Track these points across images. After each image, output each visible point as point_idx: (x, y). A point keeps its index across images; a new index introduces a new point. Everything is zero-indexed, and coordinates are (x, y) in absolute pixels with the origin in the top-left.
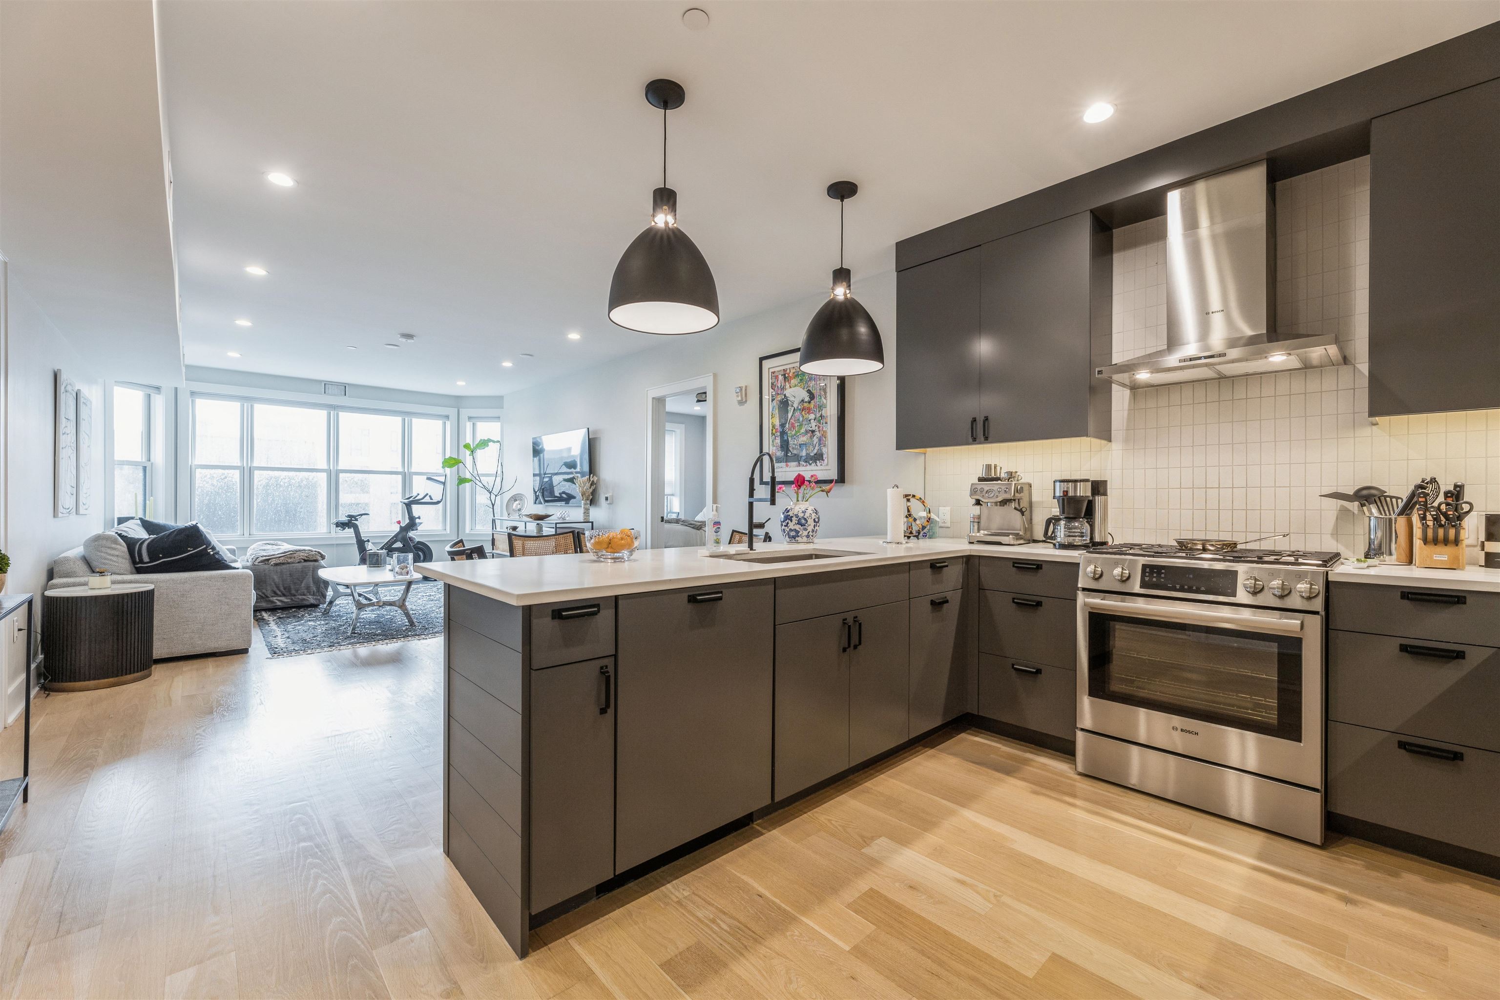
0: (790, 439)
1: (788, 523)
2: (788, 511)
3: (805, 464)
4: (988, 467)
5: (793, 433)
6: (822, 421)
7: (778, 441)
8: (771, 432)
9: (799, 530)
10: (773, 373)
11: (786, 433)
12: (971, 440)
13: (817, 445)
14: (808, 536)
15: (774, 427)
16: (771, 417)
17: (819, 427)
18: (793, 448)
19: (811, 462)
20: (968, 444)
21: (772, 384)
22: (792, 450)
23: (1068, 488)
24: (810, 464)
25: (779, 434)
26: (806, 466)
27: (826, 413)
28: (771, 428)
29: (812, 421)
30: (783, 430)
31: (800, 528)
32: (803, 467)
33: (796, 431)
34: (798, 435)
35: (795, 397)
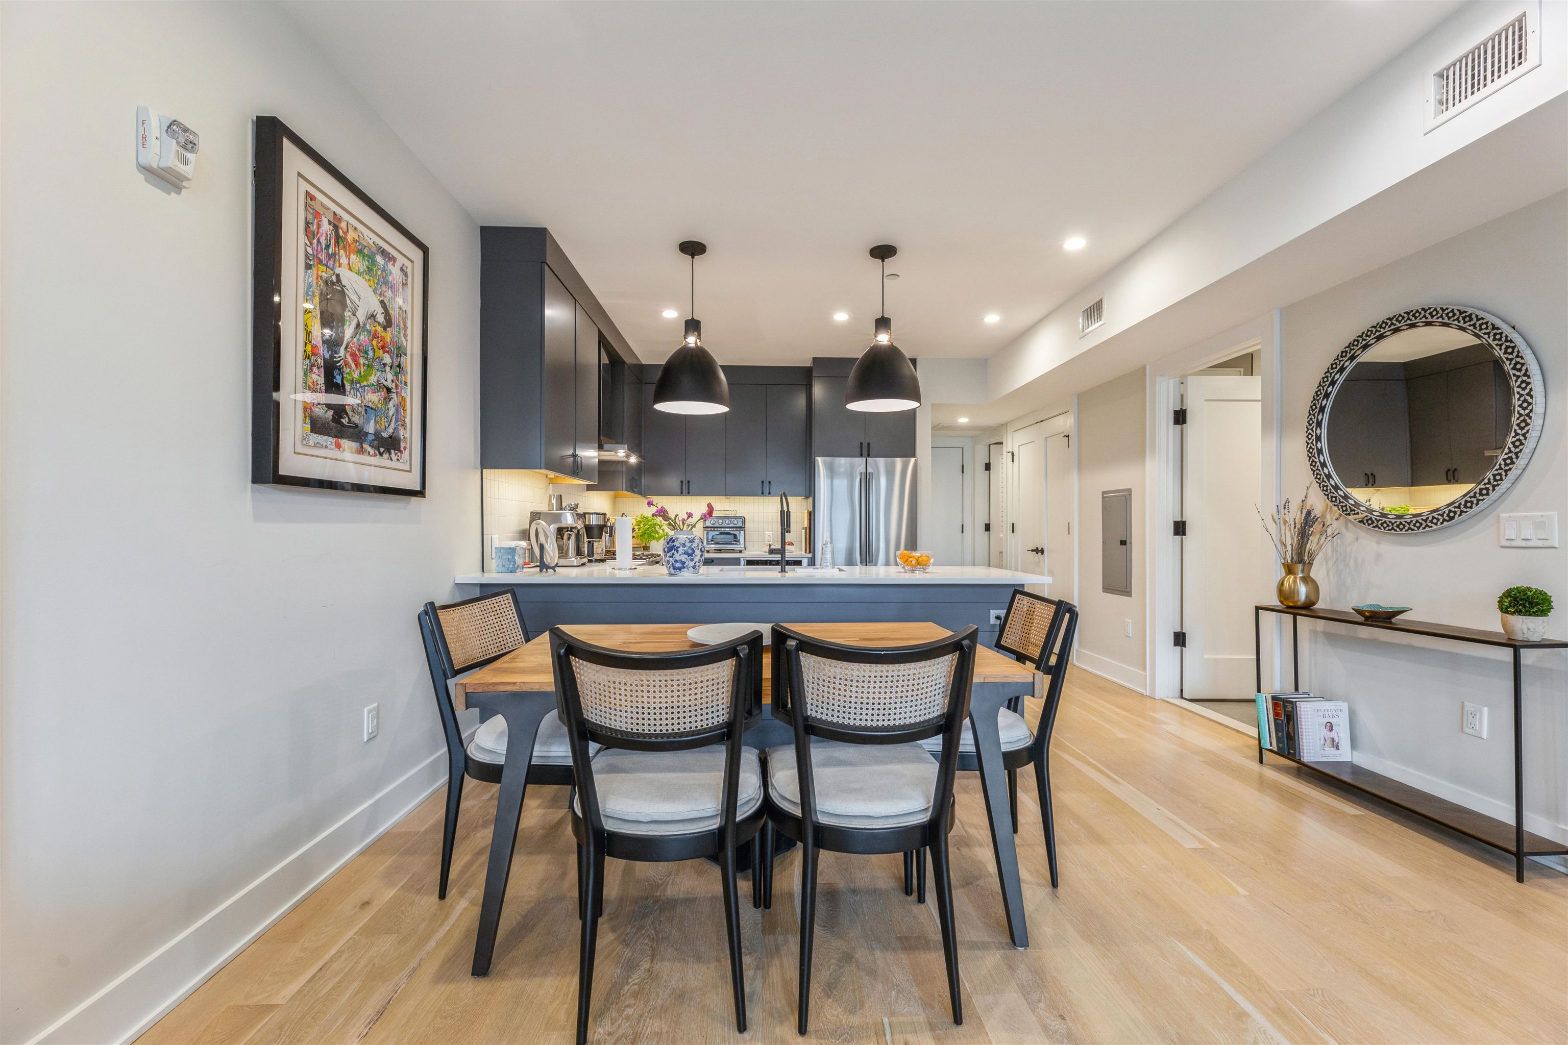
0: (347, 386)
3: (372, 452)
8: (302, 348)
10: (312, 198)
11: (342, 371)
21: (308, 223)
22: (350, 413)
25: (321, 362)
26: (375, 455)
27: (406, 364)
28: (303, 338)
30: (332, 357)
32: (369, 458)
33: (360, 373)
34: (365, 386)
35: (360, 299)
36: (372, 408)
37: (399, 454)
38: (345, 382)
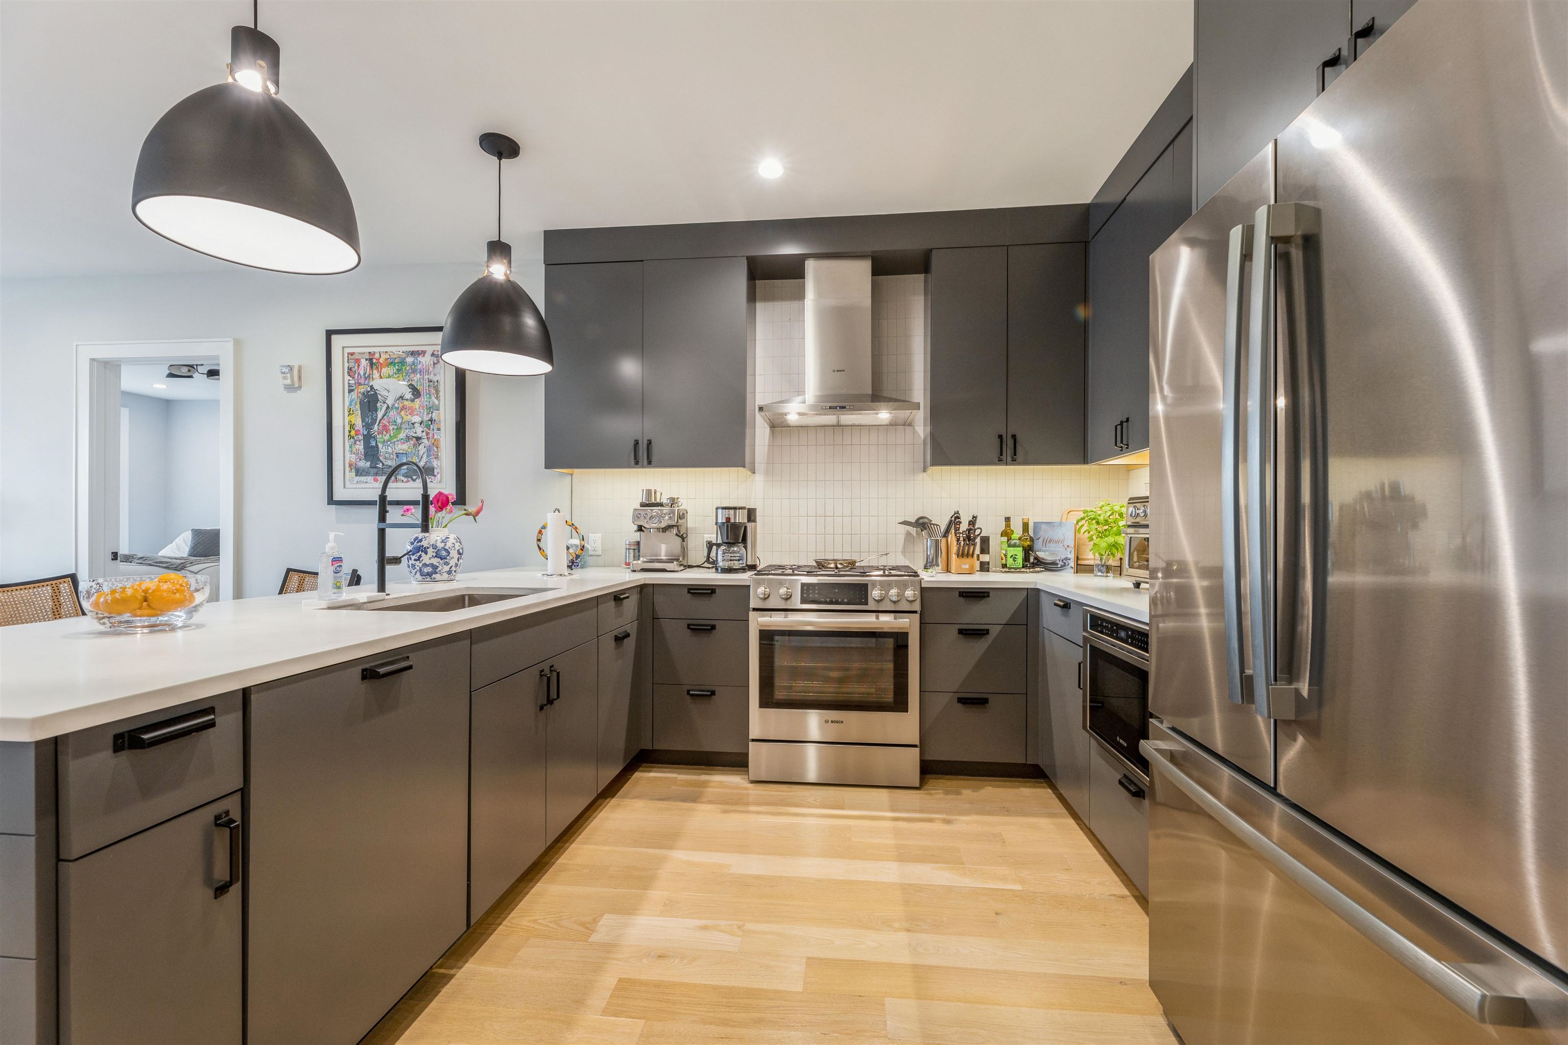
0: (380, 446)
1: (420, 556)
2: (421, 541)
3: (405, 479)
4: (649, 492)
5: (387, 438)
6: (431, 426)
7: (360, 447)
8: (347, 433)
9: (437, 564)
10: (352, 354)
11: (375, 438)
12: (633, 462)
13: (425, 456)
14: (449, 572)
15: (352, 426)
16: (347, 413)
17: (427, 434)
18: (386, 458)
19: (414, 477)
20: (629, 466)
21: (350, 369)
22: (384, 461)
23: (729, 515)
24: (414, 480)
25: (361, 437)
26: (408, 481)
27: (439, 415)
28: (347, 428)
29: (417, 425)
30: (369, 432)
31: (439, 562)
32: (403, 484)
33: (390, 435)
34: (394, 442)
35: (389, 391)
36: (402, 453)
37: (433, 477)
38: (378, 444)
